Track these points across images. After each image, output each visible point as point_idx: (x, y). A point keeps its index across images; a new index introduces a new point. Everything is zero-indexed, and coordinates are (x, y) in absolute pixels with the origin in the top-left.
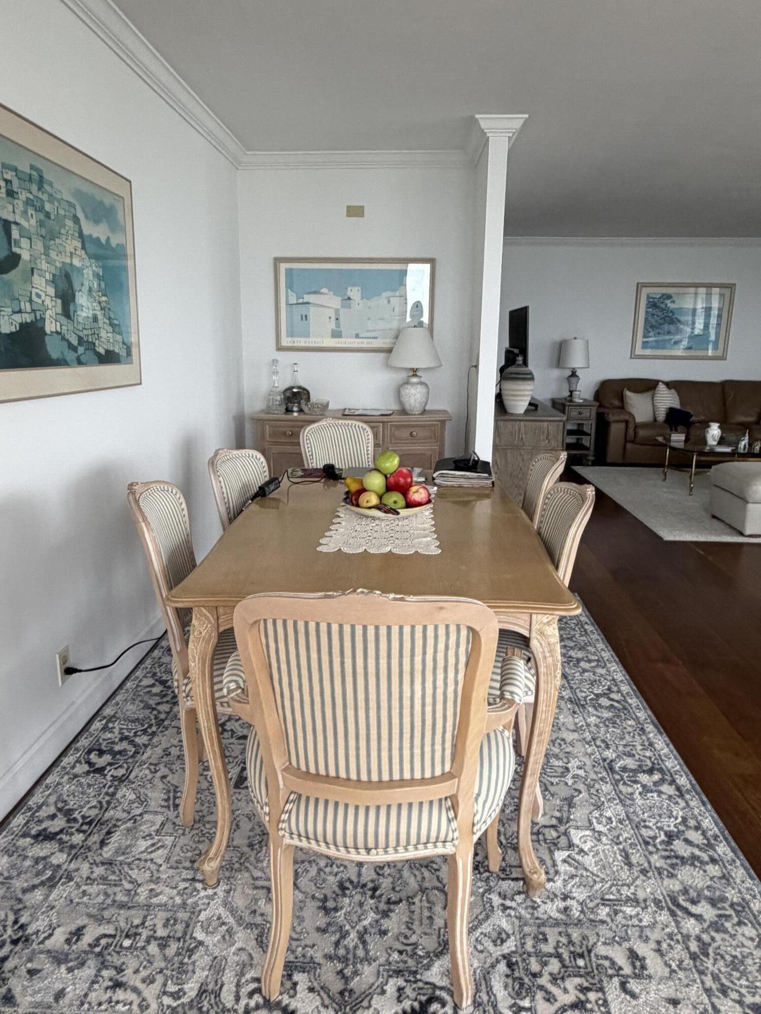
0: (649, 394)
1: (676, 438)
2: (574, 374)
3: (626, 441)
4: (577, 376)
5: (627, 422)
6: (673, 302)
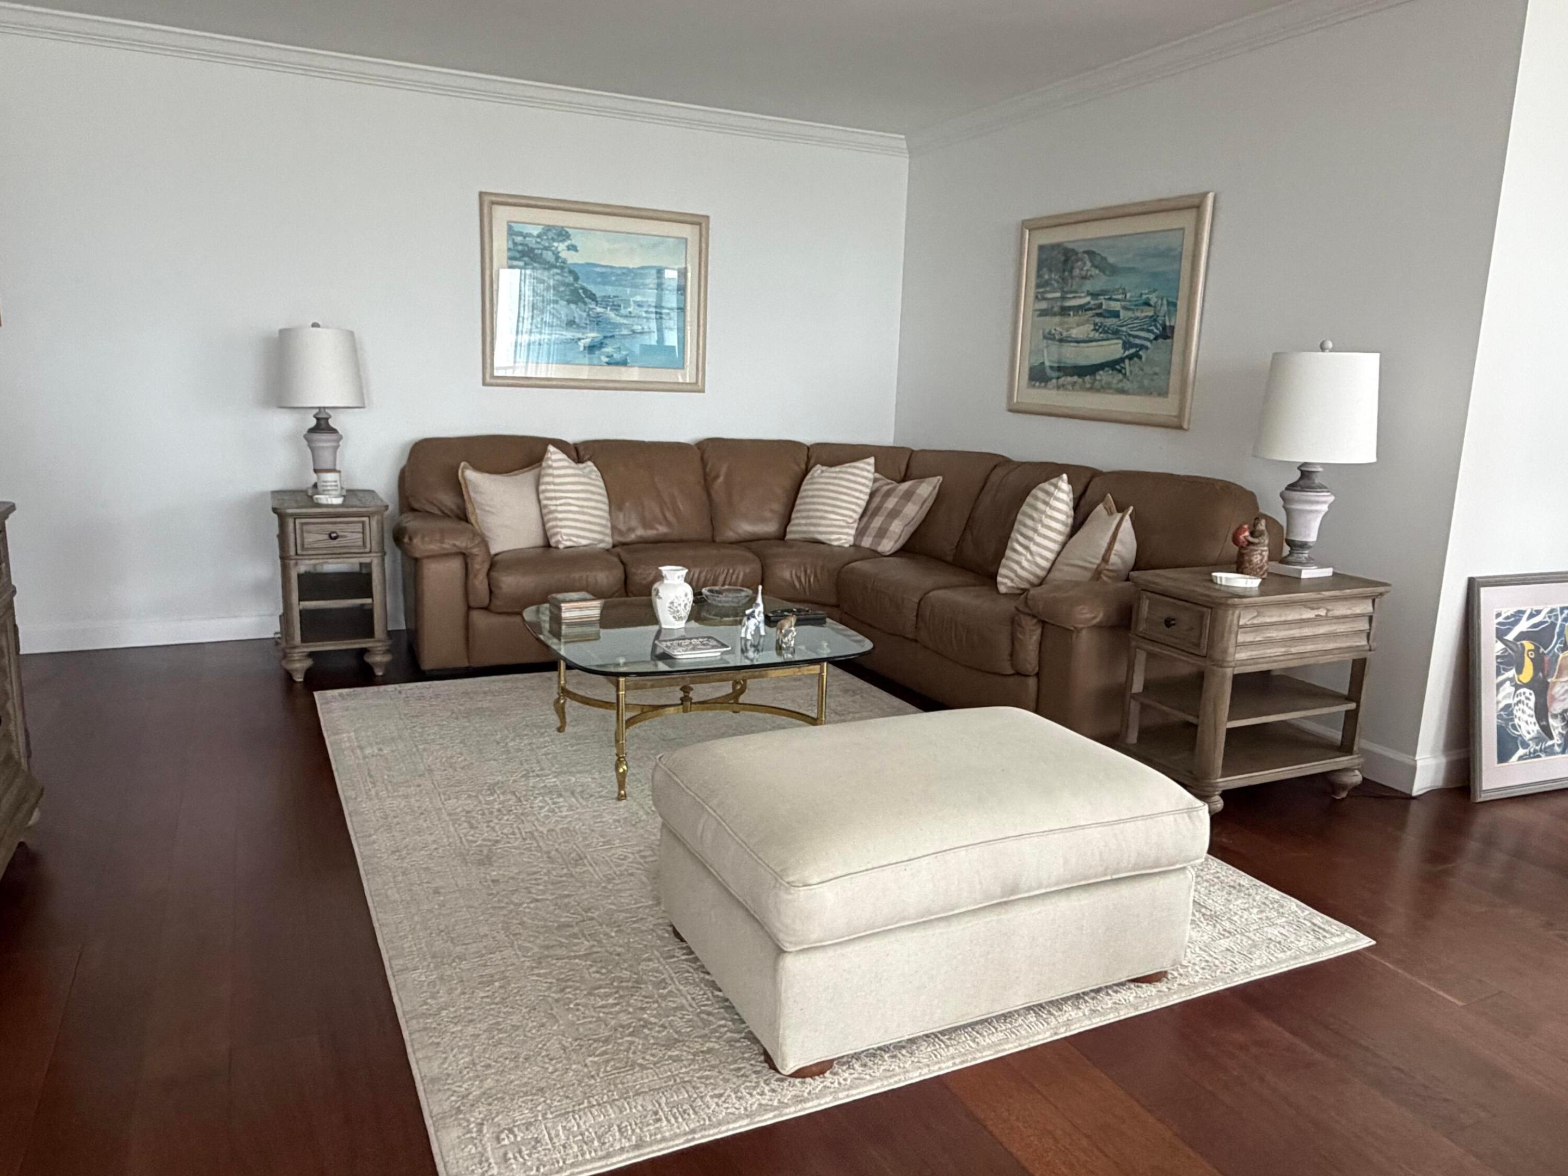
0: (527, 477)
1: (576, 614)
2: (322, 426)
3: (469, 608)
4: (334, 431)
5: (465, 556)
6: (573, 248)
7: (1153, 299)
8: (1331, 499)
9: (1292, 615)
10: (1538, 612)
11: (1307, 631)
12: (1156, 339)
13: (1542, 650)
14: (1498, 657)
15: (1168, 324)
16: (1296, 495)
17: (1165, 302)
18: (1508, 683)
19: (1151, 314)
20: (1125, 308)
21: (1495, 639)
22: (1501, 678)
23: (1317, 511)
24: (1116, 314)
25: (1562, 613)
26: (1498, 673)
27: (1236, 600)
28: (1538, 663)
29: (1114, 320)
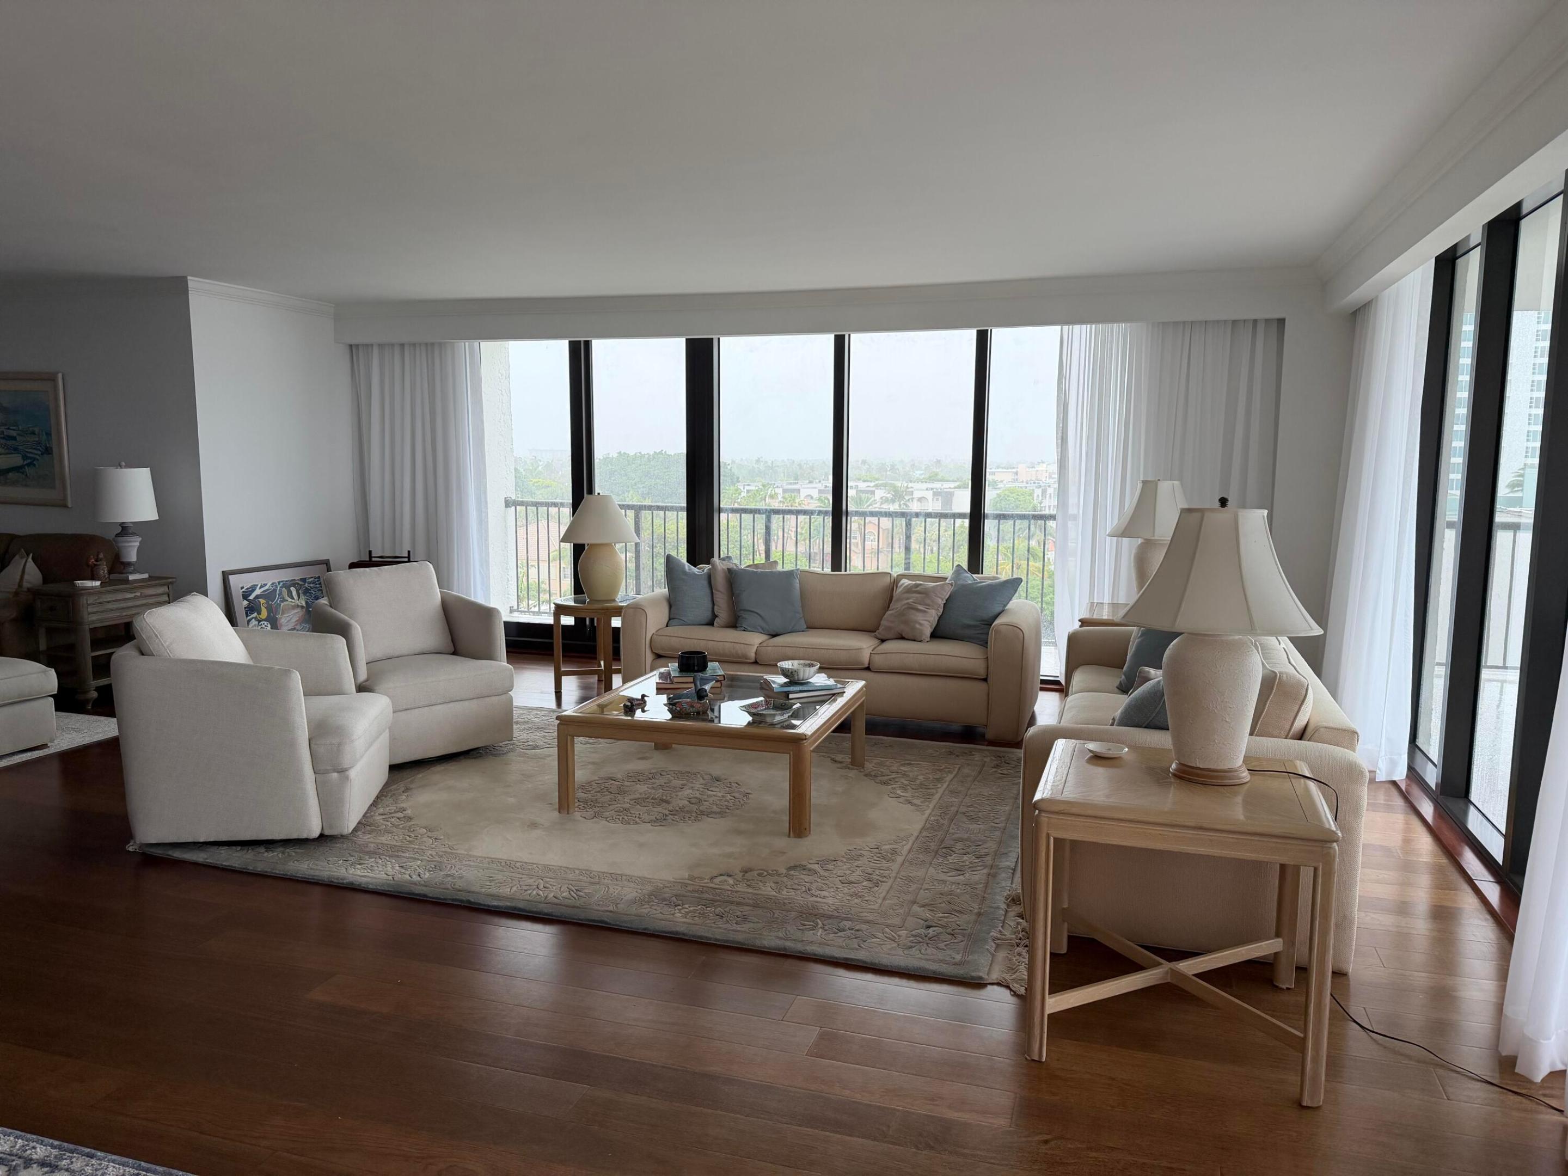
7: (37, 430)
8: (140, 539)
9: (120, 596)
10: (265, 585)
11: (130, 604)
12: (42, 454)
13: (270, 602)
14: (245, 608)
15: (48, 445)
16: (120, 539)
17: (44, 433)
18: (253, 620)
19: (37, 439)
20: (18, 435)
21: (242, 599)
22: (249, 618)
23: (134, 546)
24: (14, 438)
25: (279, 584)
26: (247, 616)
27: (83, 592)
28: (269, 609)
29: (14, 442)
